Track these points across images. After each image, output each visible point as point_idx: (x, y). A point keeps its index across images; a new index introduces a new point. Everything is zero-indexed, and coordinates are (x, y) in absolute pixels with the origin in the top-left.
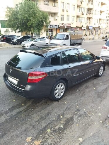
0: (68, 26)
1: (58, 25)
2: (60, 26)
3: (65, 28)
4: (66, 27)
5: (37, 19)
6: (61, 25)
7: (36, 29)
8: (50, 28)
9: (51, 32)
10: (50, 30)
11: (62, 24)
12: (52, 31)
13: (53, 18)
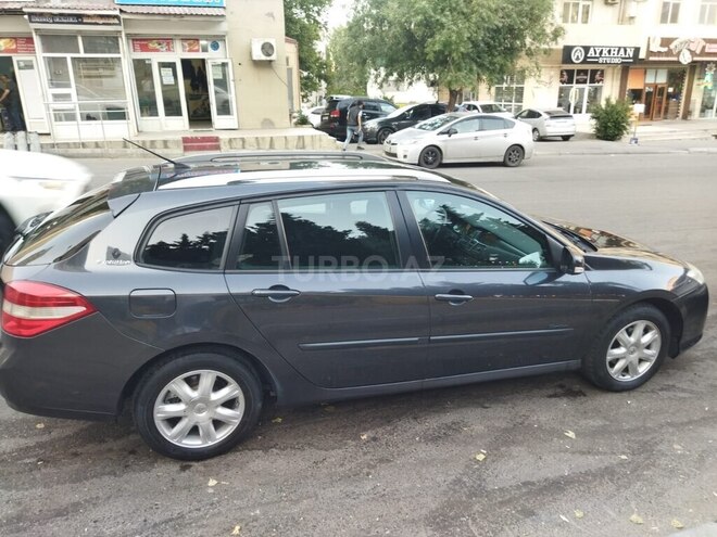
0: (703, 53)
1: (637, 50)
2: (650, 53)
3: (678, 62)
4: (686, 59)
5: (474, 18)
6: (655, 47)
7: (471, 70)
8: (584, 62)
9: (587, 87)
10: (585, 72)
11: (666, 42)
12: (598, 77)
13: (610, 10)
